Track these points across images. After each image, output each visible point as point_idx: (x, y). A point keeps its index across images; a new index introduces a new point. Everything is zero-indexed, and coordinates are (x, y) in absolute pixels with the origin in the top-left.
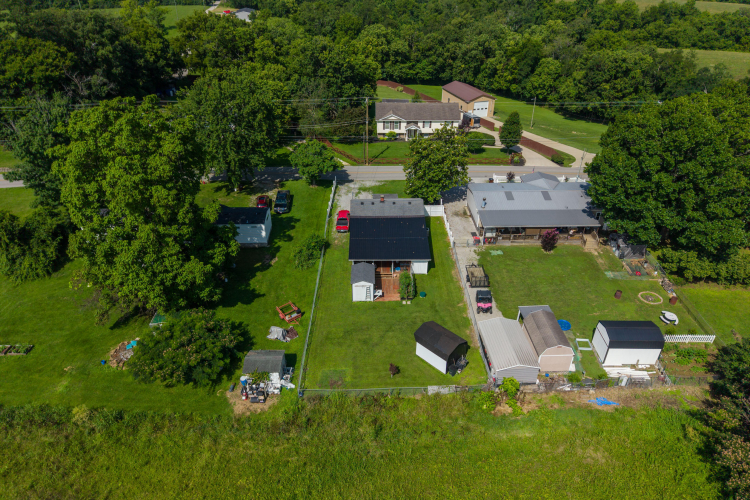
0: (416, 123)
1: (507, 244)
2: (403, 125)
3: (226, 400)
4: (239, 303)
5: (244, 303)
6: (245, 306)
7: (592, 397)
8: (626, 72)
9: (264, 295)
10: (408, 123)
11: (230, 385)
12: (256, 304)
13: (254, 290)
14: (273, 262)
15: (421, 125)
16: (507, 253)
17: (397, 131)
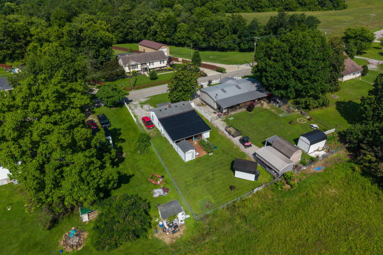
0: (146, 64)
1: (233, 113)
2: (139, 66)
3: (157, 239)
4: (122, 184)
5: (125, 183)
6: (127, 185)
7: (314, 168)
8: (223, 26)
9: (133, 175)
10: (142, 64)
11: (153, 230)
12: (132, 181)
13: (125, 175)
14: (124, 156)
15: (148, 64)
16: (236, 117)
17: (136, 70)
